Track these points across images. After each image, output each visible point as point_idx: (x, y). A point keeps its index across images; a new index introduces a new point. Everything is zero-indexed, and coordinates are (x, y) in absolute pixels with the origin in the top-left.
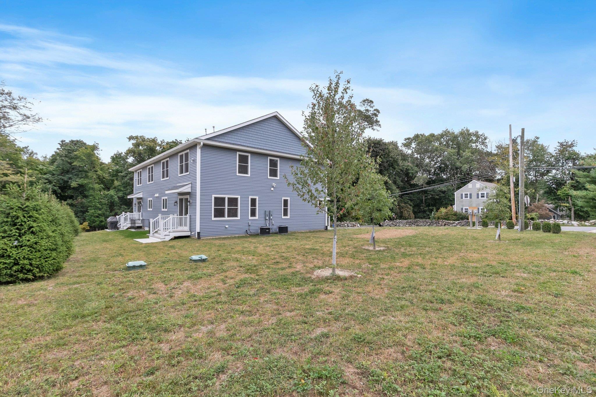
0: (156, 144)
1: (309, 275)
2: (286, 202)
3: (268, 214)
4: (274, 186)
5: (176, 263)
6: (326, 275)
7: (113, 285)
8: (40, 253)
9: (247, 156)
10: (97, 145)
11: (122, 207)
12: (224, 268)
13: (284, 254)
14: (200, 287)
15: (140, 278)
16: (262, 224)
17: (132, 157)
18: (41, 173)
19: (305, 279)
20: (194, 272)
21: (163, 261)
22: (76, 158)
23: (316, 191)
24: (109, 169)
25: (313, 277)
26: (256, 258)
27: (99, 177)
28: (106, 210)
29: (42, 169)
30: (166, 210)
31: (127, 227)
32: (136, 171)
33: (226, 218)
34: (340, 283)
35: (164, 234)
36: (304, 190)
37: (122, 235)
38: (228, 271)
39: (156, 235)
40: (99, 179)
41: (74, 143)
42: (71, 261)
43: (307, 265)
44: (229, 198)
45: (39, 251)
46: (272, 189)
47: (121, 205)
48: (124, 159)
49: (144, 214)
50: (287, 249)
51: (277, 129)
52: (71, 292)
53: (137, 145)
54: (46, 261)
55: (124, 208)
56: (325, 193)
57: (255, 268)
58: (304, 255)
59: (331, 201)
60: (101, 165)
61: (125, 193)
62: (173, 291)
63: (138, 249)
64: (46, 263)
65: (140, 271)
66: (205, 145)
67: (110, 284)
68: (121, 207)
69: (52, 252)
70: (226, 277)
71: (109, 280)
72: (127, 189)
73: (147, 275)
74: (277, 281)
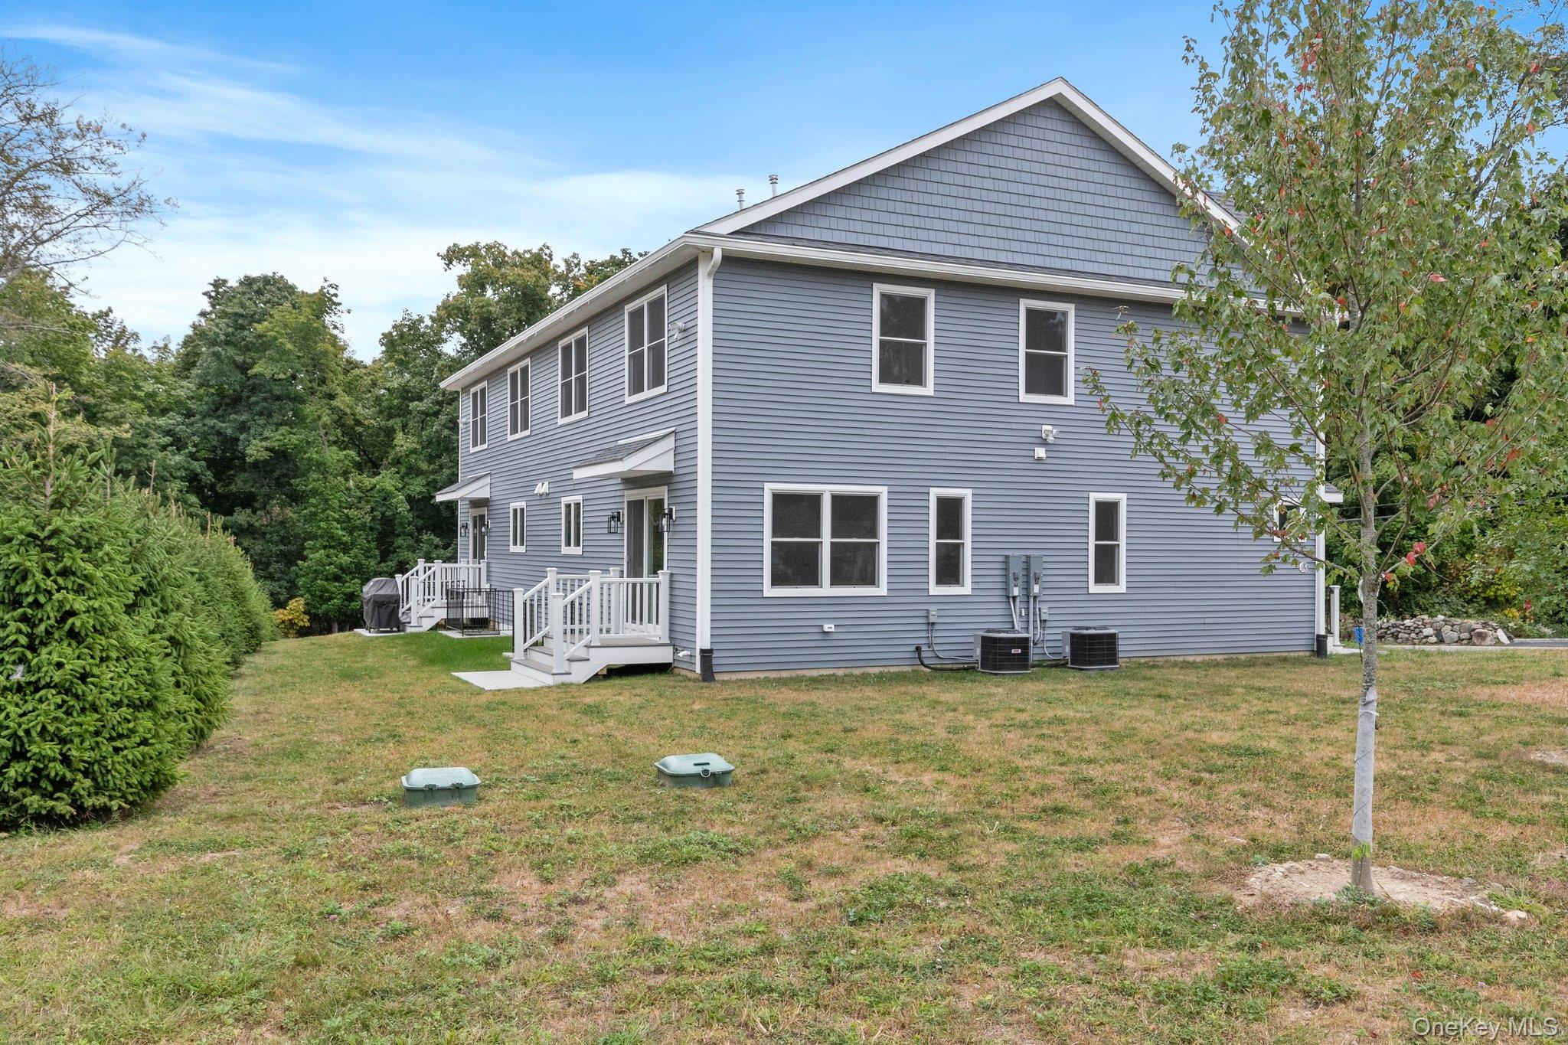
0: (546, 274)
1: (1220, 890)
2: (1107, 513)
3: (1021, 573)
4: (1051, 439)
5: (601, 786)
6: (1315, 897)
7: (342, 866)
8: (97, 716)
9: (921, 302)
10: (332, 291)
11: (425, 537)
12: (804, 819)
13: (1094, 772)
14: (687, 903)
15: (451, 841)
16: (992, 620)
17: (457, 335)
18: (149, 408)
19: (1198, 909)
20: (668, 830)
21: (551, 770)
22: (264, 345)
23: (1257, 452)
24: (374, 384)
25: (1244, 900)
26: (953, 781)
27: (340, 421)
28: (367, 552)
29: (152, 395)
30: (578, 551)
31: (431, 623)
32: (466, 389)
33: (826, 589)
34: (1399, 948)
35: (567, 656)
36: (1194, 448)
37: (414, 654)
38: (817, 835)
39: (536, 656)
40: (343, 425)
41: (255, 287)
42: (218, 752)
43: (1210, 831)
44: (837, 499)
45: (95, 709)
46: (1041, 452)
47: (420, 530)
48: (431, 343)
49: (494, 567)
50: (1107, 747)
51: (1065, 161)
52: (189, 882)
53: (475, 283)
54: (117, 750)
55: (430, 542)
56: (1309, 461)
57: (945, 833)
58: (1195, 782)
59: (1351, 510)
60: (346, 372)
61: (435, 481)
62: (572, 911)
63: (462, 716)
64: (118, 758)
65: (454, 810)
66: (731, 261)
67: (330, 858)
68: (418, 541)
69: (140, 715)
70: (809, 865)
71: (329, 840)
72: (441, 467)
73: (476, 831)
74: (1052, 905)
